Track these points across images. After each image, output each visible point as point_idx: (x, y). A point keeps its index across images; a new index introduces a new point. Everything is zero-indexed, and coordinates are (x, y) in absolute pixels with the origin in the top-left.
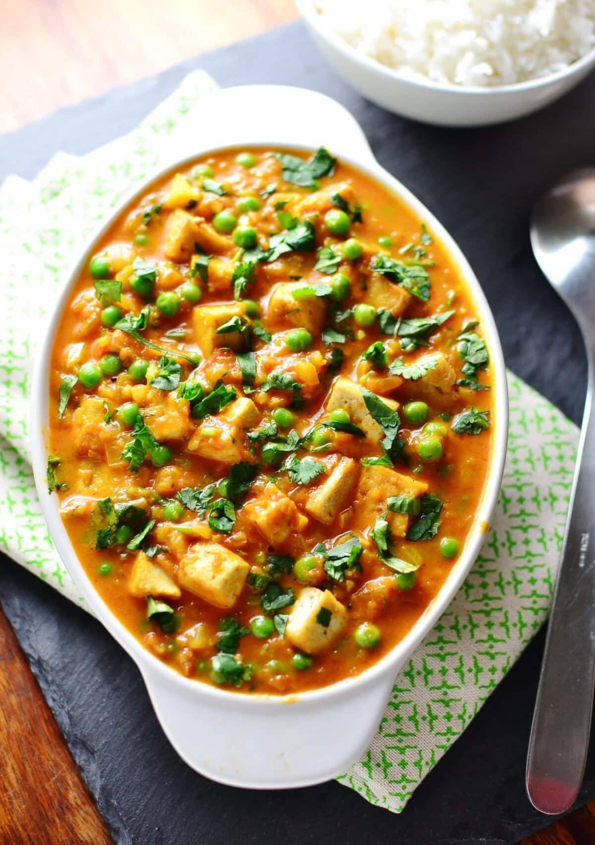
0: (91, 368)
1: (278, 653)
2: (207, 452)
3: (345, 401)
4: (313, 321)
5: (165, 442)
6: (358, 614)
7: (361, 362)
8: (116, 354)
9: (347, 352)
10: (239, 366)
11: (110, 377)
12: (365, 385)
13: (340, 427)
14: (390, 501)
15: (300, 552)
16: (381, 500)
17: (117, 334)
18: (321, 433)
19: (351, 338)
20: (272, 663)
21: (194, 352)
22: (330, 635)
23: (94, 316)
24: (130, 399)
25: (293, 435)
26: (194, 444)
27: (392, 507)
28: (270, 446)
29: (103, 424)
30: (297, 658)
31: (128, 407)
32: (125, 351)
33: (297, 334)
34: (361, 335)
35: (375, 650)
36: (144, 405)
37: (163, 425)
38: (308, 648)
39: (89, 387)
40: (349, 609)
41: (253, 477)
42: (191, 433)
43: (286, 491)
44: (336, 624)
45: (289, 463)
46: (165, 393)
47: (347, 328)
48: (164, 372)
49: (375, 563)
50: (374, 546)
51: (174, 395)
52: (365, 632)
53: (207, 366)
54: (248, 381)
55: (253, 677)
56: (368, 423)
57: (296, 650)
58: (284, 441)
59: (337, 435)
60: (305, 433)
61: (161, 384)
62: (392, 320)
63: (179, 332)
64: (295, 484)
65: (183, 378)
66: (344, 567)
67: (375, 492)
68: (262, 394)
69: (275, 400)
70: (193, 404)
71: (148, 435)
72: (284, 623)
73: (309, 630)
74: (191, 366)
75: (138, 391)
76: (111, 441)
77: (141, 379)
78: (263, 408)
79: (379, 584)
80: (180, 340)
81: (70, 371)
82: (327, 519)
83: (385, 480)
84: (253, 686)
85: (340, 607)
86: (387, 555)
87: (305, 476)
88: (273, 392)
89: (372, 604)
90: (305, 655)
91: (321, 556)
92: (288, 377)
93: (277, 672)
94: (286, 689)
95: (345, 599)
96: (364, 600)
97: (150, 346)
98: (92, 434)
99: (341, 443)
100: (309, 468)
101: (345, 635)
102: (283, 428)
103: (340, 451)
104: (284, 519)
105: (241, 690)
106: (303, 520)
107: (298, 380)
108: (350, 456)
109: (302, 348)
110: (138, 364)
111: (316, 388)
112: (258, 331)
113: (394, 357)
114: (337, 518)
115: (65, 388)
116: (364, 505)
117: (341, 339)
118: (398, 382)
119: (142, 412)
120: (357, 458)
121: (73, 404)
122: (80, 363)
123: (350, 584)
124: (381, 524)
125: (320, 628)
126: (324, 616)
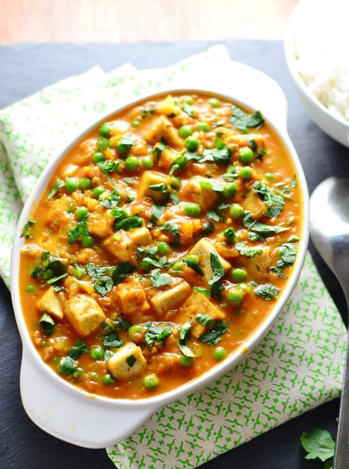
0: (75, 181)
1: (99, 370)
2: (112, 249)
3: (201, 251)
4: (205, 203)
5: (92, 235)
6: (151, 368)
7: (221, 236)
8: (90, 178)
9: (217, 227)
10: (153, 211)
11: (82, 190)
12: (217, 248)
13: (191, 265)
14: (199, 315)
15: (137, 322)
16: (194, 313)
17: (96, 168)
18: (180, 264)
19: (223, 221)
20: (94, 374)
21: (132, 194)
22: (131, 372)
23: (89, 155)
24: (86, 206)
25: (164, 260)
26: (107, 242)
27: (198, 319)
28: (148, 259)
29: (66, 213)
30: (108, 376)
31: (83, 209)
32: (96, 179)
33: (193, 206)
34: (229, 221)
35: (152, 390)
36: (91, 211)
37: (96, 225)
38: (115, 373)
39: (69, 191)
40: (148, 363)
41: (131, 272)
42: (108, 235)
43: (145, 287)
44: (136, 368)
45: (154, 273)
46: (105, 209)
47: (223, 214)
48: (110, 198)
49: (174, 345)
50: (178, 336)
51: (109, 212)
52: (151, 379)
53: (136, 204)
54: (153, 221)
55: (79, 376)
56: (207, 269)
57: (109, 372)
58: (158, 261)
59: (187, 269)
60: (171, 260)
61: (105, 203)
62: (251, 220)
63: (130, 180)
64: (151, 285)
65: (119, 205)
66: (155, 339)
67: (193, 307)
68: (157, 231)
69: (163, 237)
70: (117, 221)
71: (85, 227)
72: (110, 356)
73: (120, 364)
74: (128, 201)
75: (92, 202)
76: (66, 223)
77: (96, 197)
78: (155, 238)
79: (170, 357)
80: (130, 185)
81: (63, 179)
82: (160, 310)
83: (202, 303)
84: (77, 381)
85: (143, 359)
86: (183, 343)
87: (158, 283)
88: (164, 232)
89: (161, 365)
90: (112, 377)
91: (146, 328)
92: (176, 227)
93: (93, 379)
94: (93, 390)
95: (148, 357)
96: (158, 362)
97: (111, 182)
98: (57, 215)
99: (187, 274)
100: (164, 280)
101: (139, 376)
102: (160, 253)
103: (185, 278)
104: (136, 300)
105: (68, 380)
106: (146, 306)
107: (180, 230)
108: (188, 282)
109: (192, 215)
110: (100, 188)
111: (189, 239)
112: (173, 197)
113: (241, 240)
114: (166, 312)
115: (56, 187)
116: (184, 312)
117: (217, 219)
118: (236, 254)
119: (89, 214)
120: (192, 285)
121: (57, 196)
122: (70, 176)
123: (154, 349)
124: (187, 326)
125: (127, 366)
126: (131, 360)
